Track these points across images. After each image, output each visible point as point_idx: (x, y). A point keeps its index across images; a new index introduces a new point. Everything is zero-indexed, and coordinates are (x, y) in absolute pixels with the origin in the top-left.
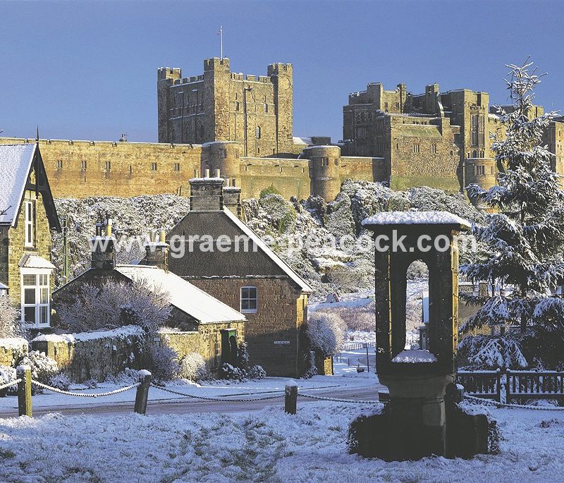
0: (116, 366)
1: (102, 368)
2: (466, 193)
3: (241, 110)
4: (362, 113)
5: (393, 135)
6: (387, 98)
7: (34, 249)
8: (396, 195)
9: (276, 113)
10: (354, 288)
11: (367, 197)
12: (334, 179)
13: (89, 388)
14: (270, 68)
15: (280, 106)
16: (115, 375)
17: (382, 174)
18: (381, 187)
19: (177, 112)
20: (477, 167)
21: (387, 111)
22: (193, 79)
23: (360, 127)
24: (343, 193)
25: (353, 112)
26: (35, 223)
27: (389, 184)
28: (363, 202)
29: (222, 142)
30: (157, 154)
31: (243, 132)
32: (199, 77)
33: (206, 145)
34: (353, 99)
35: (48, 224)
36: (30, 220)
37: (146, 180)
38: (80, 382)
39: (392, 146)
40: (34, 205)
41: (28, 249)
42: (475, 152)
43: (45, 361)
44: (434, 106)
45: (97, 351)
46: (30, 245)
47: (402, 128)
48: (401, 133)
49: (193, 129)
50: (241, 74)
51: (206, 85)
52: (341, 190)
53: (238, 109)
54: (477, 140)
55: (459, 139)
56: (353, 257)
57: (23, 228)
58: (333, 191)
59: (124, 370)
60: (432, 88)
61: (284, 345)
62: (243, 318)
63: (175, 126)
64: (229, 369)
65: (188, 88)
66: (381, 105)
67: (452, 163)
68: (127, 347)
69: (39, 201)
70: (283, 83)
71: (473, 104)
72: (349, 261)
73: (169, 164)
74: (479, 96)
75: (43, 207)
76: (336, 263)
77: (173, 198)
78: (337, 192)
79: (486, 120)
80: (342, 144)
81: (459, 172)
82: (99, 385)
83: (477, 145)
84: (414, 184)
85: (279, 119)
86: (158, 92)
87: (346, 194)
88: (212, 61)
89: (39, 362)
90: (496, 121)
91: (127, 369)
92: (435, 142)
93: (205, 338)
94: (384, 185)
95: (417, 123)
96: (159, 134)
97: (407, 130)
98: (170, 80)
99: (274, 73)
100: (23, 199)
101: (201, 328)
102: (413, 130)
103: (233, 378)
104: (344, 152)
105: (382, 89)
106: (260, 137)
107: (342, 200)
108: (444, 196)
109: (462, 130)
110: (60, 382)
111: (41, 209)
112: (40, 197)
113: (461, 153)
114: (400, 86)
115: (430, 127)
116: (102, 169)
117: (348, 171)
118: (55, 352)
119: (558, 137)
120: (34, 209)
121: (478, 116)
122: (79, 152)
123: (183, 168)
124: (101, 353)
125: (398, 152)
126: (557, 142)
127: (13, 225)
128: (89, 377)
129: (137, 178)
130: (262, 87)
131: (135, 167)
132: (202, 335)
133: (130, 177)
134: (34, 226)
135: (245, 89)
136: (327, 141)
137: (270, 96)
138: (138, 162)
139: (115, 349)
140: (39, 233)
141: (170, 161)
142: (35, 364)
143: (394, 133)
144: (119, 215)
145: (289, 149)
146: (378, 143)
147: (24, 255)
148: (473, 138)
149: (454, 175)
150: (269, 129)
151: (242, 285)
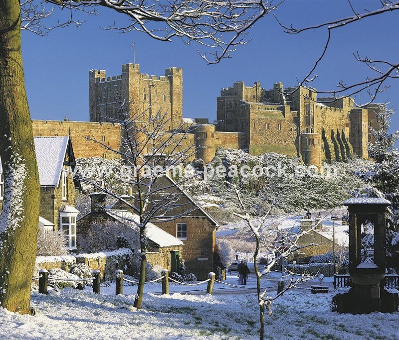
2: (301, 157)
3: (148, 99)
4: (230, 102)
5: (252, 117)
6: (247, 92)
7: (67, 201)
8: (253, 158)
9: (171, 102)
10: (225, 222)
11: (234, 160)
12: (211, 147)
13: (106, 286)
14: (167, 71)
15: (174, 97)
17: (244, 144)
18: (243, 152)
19: (103, 101)
20: (309, 139)
21: (247, 100)
22: (114, 78)
23: (229, 111)
25: (224, 101)
26: (67, 185)
27: (248, 150)
28: (230, 163)
30: (90, 129)
31: (148, 114)
32: (119, 77)
34: (224, 93)
35: (74, 186)
39: (251, 125)
41: (64, 201)
42: (307, 129)
44: (279, 98)
45: (108, 263)
46: (64, 198)
47: (258, 112)
48: (257, 116)
49: (114, 112)
50: (147, 74)
51: (123, 83)
52: (216, 155)
53: (145, 99)
54: (309, 121)
55: (297, 120)
56: (224, 201)
57: (61, 188)
58: (210, 155)
60: (279, 84)
61: (204, 260)
62: (182, 243)
63: (101, 110)
64: (176, 276)
65: (110, 84)
66: (243, 96)
67: (292, 136)
68: (123, 261)
70: (177, 81)
71: (307, 96)
72: (221, 203)
73: (98, 137)
74: (310, 91)
76: (212, 205)
77: (101, 160)
78: (213, 156)
79: (315, 107)
80: (216, 123)
81: (297, 142)
83: (309, 124)
84: (265, 151)
85: (173, 106)
86: (90, 87)
87: (219, 157)
88: (128, 66)
89: (84, 270)
90: (321, 108)
92: (280, 122)
94: (245, 151)
95: (268, 109)
96: (91, 116)
97: (261, 114)
98: (98, 79)
99: (170, 74)
100: (62, 170)
101: (160, 250)
102: (265, 114)
104: (218, 129)
105: (244, 85)
106: (160, 118)
107: (216, 161)
108: (286, 159)
109: (299, 114)
113: (298, 130)
114: (256, 83)
115: (276, 112)
117: (220, 142)
118: (89, 264)
119: (363, 119)
121: (309, 104)
122: (36, 128)
123: (107, 139)
124: (110, 265)
125: (255, 129)
126: (363, 122)
127: (58, 186)
129: (76, 146)
130: (161, 83)
132: (161, 254)
134: (67, 187)
135: (150, 85)
136: (206, 121)
137: (167, 90)
138: (77, 134)
139: (118, 262)
140: (69, 191)
141: (99, 134)
143: (252, 116)
146: (241, 123)
147: (62, 205)
148: (306, 119)
149: (293, 145)
151: (178, 222)
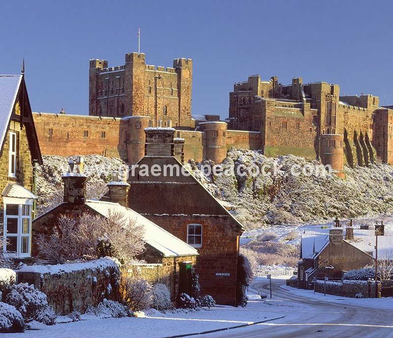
0: (95, 297)
1: (83, 299)
2: (320, 160)
3: (153, 93)
4: (244, 98)
5: (267, 115)
6: (264, 85)
7: (17, 179)
8: (268, 160)
9: (179, 96)
11: (247, 162)
12: (222, 147)
13: (73, 321)
14: (175, 61)
15: (183, 91)
16: (95, 306)
17: (259, 144)
18: (257, 154)
19: (104, 93)
20: (330, 141)
21: (262, 97)
22: (116, 68)
23: (242, 108)
24: (228, 157)
25: (237, 97)
26: (18, 154)
27: (263, 152)
29: (138, 116)
30: (88, 124)
31: (153, 109)
32: (122, 67)
33: (125, 118)
34: (237, 87)
35: (30, 157)
36: (13, 151)
37: (80, 144)
38: (64, 314)
39: (266, 123)
40: (18, 136)
41: (11, 179)
42: (328, 130)
43: (34, 294)
44: (298, 95)
45: (79, 282)
46: (13, 175)
47: (275, 110)
48: (273, 114)
49: (116, 106)
50: (153, 65)
51: (127, 74)
52: (227, 156)
53: (150, 92)
54: (330, 121)
55: (317, 120)
56: (235, 206)
57: (7, 157)
58: (221, 156)
59: (102, 301)
60: (298, 80)
61: (224, 276)
62: (195, 252)
63: (102, 104)
64: (187, 299)
65: (112, 75)
66: (259, 92)
67: (311, 137)
68: (105, 279)
69: (23, 133)
70: (185, 74)
71: (328, 94)
72: (231, 209)
73: (97, 132)
74: (332, 88)
75: (26, 139)
77: (100, 158)
78: (224, 157)
79: (337, 106)
80: (228, 121)
81: (316, 144)
82: (82, 317)
83: (330, 124)
84: (282, 152)
85: (181, 100)
86: (90, 78)
87: (230, 159)
88: (132, 55)
89: (28, 295)
90: (344, 107)
91: (105, 300)
92: (298, 121)
93: (167, 270)
94: (260, 153)
95: (286, 106)
96: (90, 110)
97: (278, 111)
98: (99, 69)
99: (178, 65)
100: (8, 129)
101: (164, 260)
102: (282, 112)
103: (190, 308)
104: (230, 126)
105: (259, 80)
106: (166, 114)
107: (228, 163)
108: (305, 162)
109: (319, 113)
110: (47, 315)
111: (24, 141)
112: (24, 128)
113: (318, 130)
114: (273, 78)
115: (295, 109)
116: (46, 134)
117: (233, 142)
119: (389, 120)
120: (18, 141)
121: (331, 102)
123: (108, 135)
124: (83, 285)
125: (270, 128)
126: (389, 124)
128: (71, 309)
129: (73, 142)
130: (169, 73)
131: (71, 134)
132: (165, 267)
133: (68, 141)
134: (17, 157)
135: (156, 77)
136: (217, 118)
137: (175, 83)
138: (74, 129)
139: (95, 280)
141: (98, 129)
142: (24, 297)
143: (269, 113)
144: (59, 170)
145: (188, 123)
146: (255, 121)
147: (7, 185)
148: (327, 118)
149: (312, 146)
150: (174, 108)
151: (190, 222)
